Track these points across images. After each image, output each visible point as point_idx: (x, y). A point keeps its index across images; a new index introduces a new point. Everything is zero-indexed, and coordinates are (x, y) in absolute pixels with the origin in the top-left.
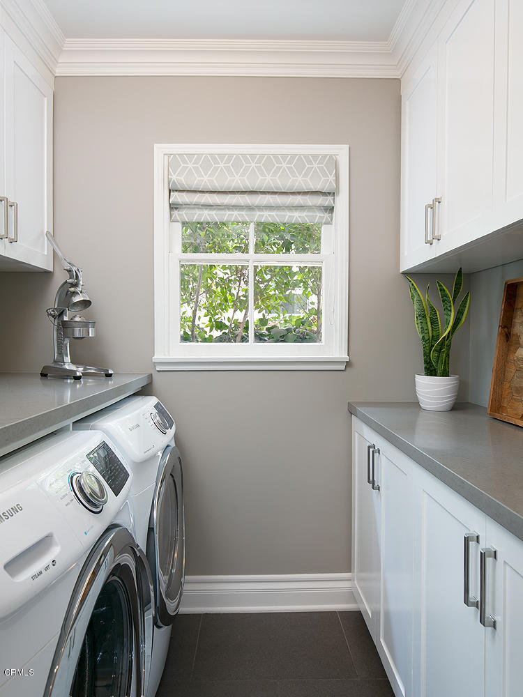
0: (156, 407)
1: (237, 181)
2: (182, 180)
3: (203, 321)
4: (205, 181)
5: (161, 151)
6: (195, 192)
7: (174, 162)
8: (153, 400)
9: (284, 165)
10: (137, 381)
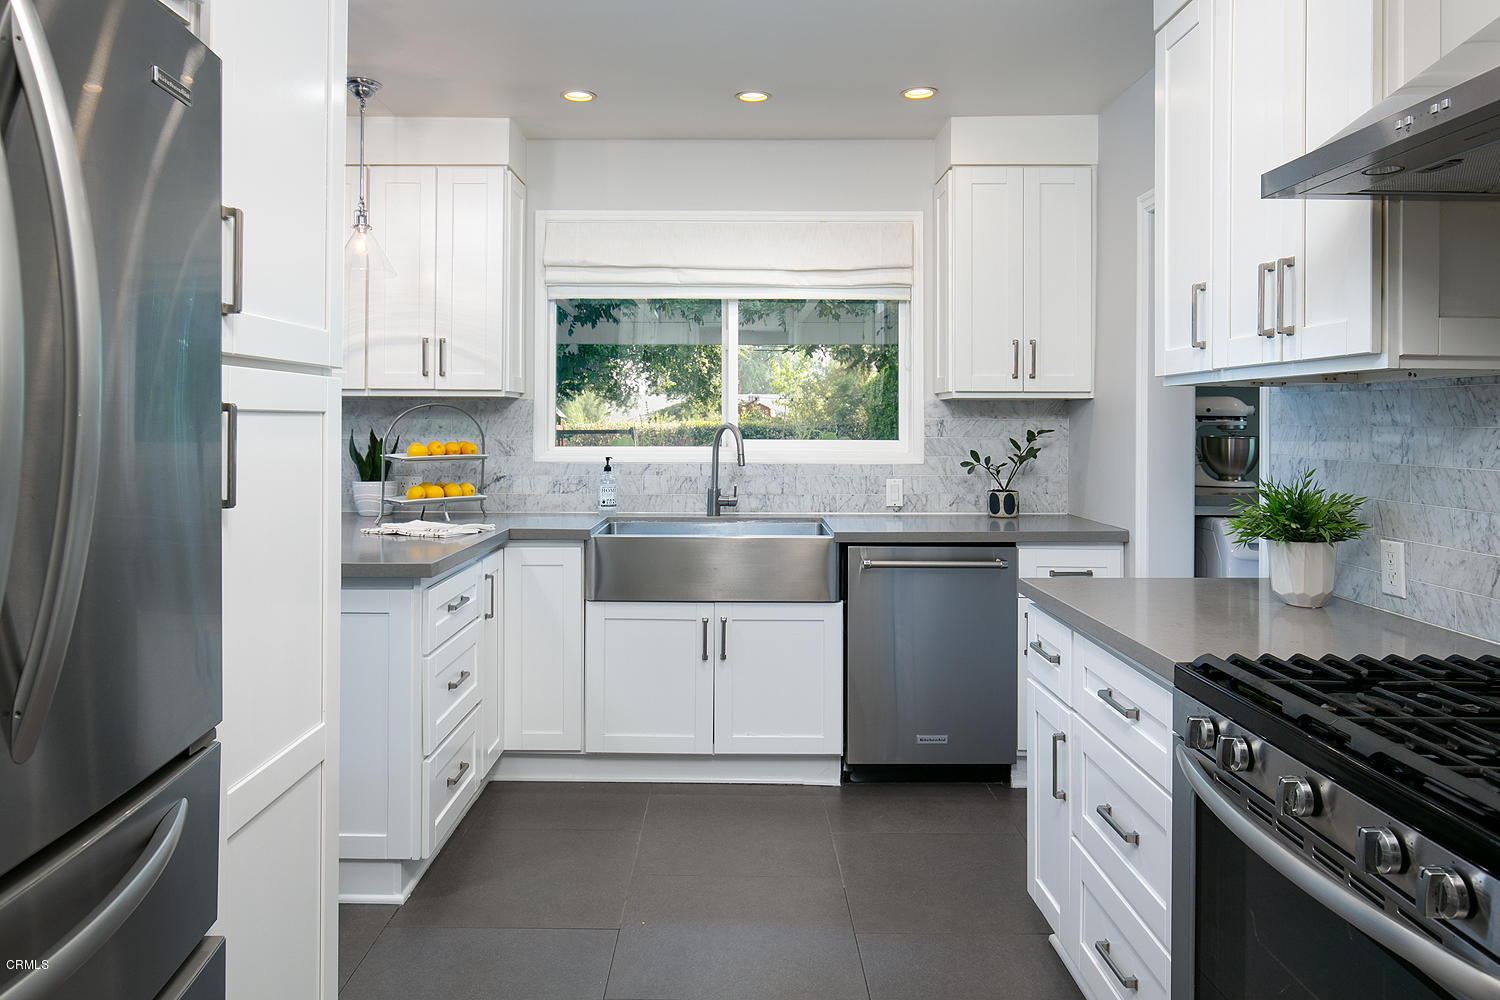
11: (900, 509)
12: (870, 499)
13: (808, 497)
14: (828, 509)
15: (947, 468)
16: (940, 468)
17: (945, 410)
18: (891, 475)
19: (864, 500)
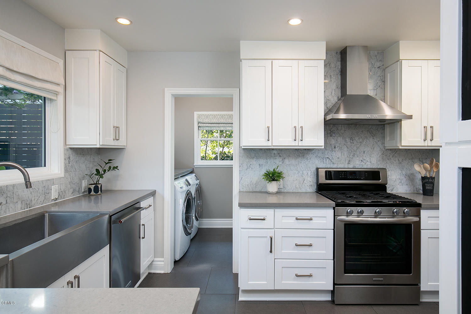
0: (195, 175)
1: (215, 121)
2: (201, 121)
3: (209, 152)
4: (206, 121)
5: (196, 114)
6: (204, 123)
7: (199, 116)
8: (194, 174)
9: (226, 117)
10: (190, 170)
11: (56, 199)
12: (46, 197)
13: (20, 202)
14: (28, 207)
15: (71, 178)
16: (69, 178)
17: (70, 152)
18: (54, 184)
19: (43, 198)
